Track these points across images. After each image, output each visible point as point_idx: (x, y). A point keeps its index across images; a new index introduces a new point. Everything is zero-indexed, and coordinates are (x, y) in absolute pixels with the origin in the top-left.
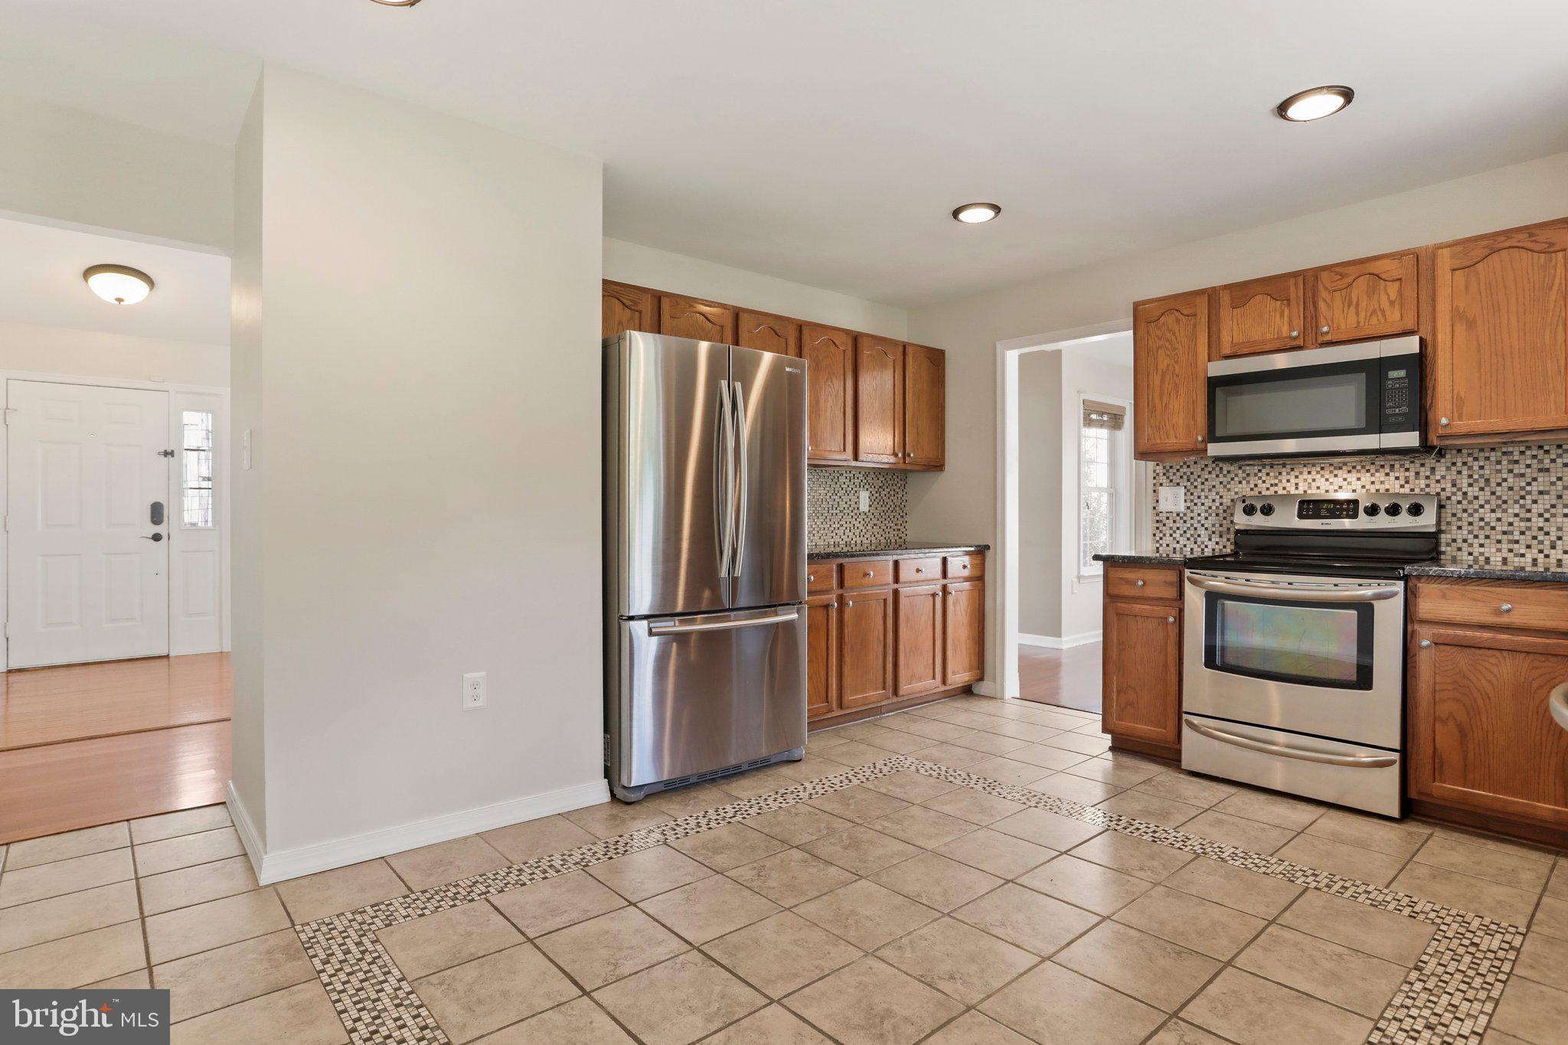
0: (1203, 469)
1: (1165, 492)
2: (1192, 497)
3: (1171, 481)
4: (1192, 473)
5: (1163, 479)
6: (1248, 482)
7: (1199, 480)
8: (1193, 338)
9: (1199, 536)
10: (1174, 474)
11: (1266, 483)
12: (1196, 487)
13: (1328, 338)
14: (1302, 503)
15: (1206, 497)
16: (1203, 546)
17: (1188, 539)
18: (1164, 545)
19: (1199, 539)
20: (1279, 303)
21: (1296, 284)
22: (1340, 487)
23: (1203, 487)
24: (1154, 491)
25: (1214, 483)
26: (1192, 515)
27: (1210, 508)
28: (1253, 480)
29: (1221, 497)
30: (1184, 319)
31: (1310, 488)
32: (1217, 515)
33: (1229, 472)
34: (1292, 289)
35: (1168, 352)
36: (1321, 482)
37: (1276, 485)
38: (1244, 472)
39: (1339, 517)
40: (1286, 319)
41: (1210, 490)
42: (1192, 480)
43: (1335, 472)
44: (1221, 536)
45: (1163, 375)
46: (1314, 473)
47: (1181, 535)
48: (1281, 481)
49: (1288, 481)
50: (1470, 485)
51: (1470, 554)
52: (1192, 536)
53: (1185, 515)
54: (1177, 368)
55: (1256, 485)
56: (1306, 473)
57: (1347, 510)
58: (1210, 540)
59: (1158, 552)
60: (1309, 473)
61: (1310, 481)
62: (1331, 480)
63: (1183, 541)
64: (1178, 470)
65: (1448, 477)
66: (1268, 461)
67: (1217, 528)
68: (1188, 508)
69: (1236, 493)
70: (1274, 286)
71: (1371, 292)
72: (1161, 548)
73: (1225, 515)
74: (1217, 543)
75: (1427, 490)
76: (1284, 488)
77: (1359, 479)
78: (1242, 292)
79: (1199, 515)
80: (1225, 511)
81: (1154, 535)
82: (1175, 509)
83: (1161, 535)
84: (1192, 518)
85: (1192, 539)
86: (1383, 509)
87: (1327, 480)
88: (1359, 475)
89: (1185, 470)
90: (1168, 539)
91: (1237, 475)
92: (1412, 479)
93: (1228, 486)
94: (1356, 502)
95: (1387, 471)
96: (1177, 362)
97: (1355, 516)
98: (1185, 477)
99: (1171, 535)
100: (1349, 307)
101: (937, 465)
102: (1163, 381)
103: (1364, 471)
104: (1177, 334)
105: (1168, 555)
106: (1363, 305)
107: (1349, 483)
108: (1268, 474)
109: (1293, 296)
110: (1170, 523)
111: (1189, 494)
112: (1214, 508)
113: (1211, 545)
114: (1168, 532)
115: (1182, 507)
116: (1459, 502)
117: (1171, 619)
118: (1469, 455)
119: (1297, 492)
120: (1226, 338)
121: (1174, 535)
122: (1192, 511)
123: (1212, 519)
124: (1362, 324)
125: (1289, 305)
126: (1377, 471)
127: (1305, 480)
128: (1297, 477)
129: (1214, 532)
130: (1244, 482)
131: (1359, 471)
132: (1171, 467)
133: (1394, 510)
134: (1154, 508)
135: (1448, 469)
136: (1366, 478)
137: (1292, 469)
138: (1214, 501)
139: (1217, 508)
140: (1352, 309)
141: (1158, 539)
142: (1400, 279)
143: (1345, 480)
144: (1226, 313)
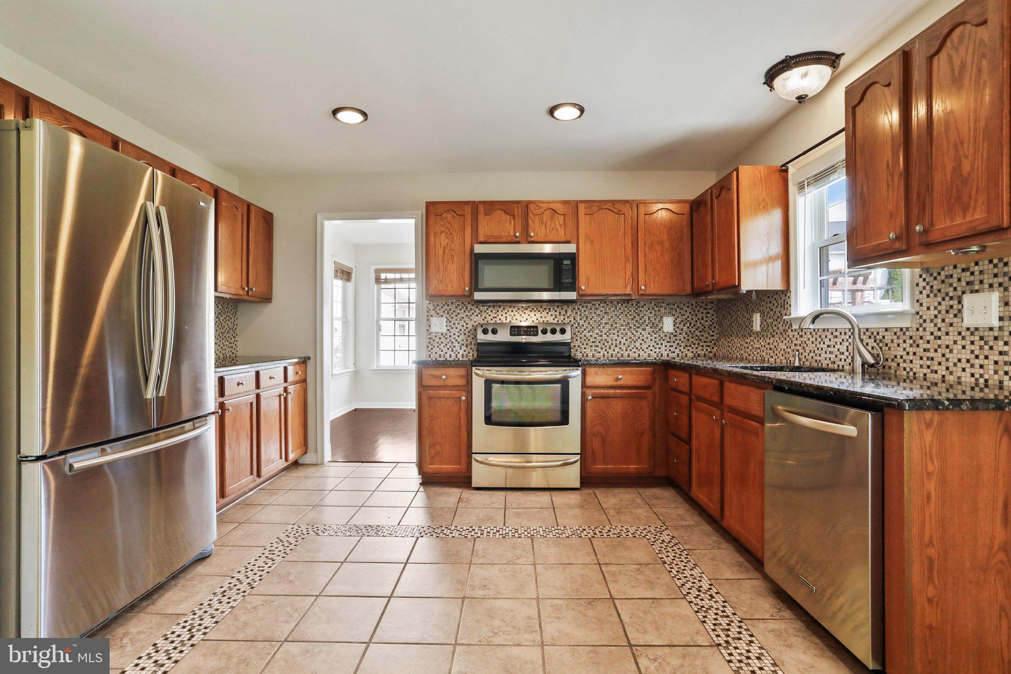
0: (456, 307)
1: (435, 320)
2: (450, 324)
3: (438, 314)
4: (450, 309)
5: (433, 313)
6: (481, 316)
7: (454, 314)
8: (463, 229)
9: (454, 347)
10: (440, 310)
11: (491, 316)
12: (452, 318)
13: (532, 239)
14: (511, 327)
15: (459, 324)
16: (457, 353)
17: (448, 349)
18: (434, 353)
19: (454, 349)
20: (509, 216)
21: (518, 208)
22: (527, 319)
23: (456, 318)
24: (428, 320)
25: (463, 316)
26: (450, 334)
27: (461, 330)
28: (484, 314)
29: (467, 324)
30: (457, 217)
31: (513, 319)
32: (465, 334)
33: (471, 309)
34: (516, 210)
35: (448, 236)
36: (518, 316)
37: (496, 317)
38: (479, 309)
39: (529, 335)
40: (512, 226)
41: (461, 320)
42: (450, 314)
43: (525, 311)
44: (467, 347)
45: (445, 248)
46: (514, 311)
47: (444, 347)
48: (498, 315)
49: (502, 315)
50: (581, 319)
51: (581, 353)
52: (450, 347)
53: (446, 334)
54: (453, 246)
55: (485, 318)
56: (510, 311)
57: (533, 331)
58: (461, 349)
59: (430, 357)
60: (512, 311)
61: (513, 315)
62: (522, 315)
63: (445, 350)
64: (442, 307)
65: (572, 315)
66: (491, 304)
67: (465, 342)
68: (448, 330)
69: (475, 322)
70: (507, 207)
71: (552, 218)
72: (432, 355)
73: (469, 334)
74: (465, 351)
75: (564, 321)
76: (500, 319)
77: (535, 315)
78: (491, 206)
79: (454, 334)
80: (469, 332)
81: (428, 347)
82: (440, 331)
83: (432, 347)
84: (450, 336)
85: (450, 349)
86: (549, 330)
87: (521, 315)
88: (535, 313)
89: (446, 308)
90: (436, 349)
91: (475, 311)
92: (558, 315)
93: (471, 318)
94: (537, 327)
95: (548, 311)
96: (452, 242)
97: (536, 335)
98: (446, 312)
99: (438, 347)
100: (542, 224)
101: (267, 298)
102: (444, 252)
103: (537, 311)
104: (453, 225)
105: (436, 359)
106: (548, 224)
107: (531, 317)
108: (492, 311)
109: (516, 214)
110: (437, 339)
111: (448, 322)
112: (463, 330)
113: (461, 352)
114: (436, 345)
115: (444, 330)
116: (576, 328)
117: (464, 398)
118: (580, 305)
119: (506, 322)
120: (481, 232)
121: (440, 347)
122: (450, 332)
123: (462, 337)
124: (548, 234)
125: (514, 218)
126: (543, 311)
127: (510, 315)
128: (506, 313)
129: (463, 345)
130: (479, 315)
131: (535, 311)
132: (438, 305)
133: (553, 332)
134: (428, 330)
135: (572, 311)
136: (538, 315)
137: (504, 309)
138: (463, 326)
139: (465, 330)
140: (544, 226)
141: (430, 349)
142: (564, 215)
143: (529, 315)
144: (481, 217)
